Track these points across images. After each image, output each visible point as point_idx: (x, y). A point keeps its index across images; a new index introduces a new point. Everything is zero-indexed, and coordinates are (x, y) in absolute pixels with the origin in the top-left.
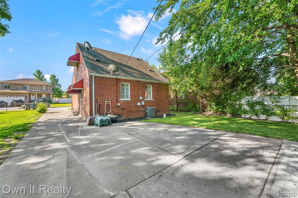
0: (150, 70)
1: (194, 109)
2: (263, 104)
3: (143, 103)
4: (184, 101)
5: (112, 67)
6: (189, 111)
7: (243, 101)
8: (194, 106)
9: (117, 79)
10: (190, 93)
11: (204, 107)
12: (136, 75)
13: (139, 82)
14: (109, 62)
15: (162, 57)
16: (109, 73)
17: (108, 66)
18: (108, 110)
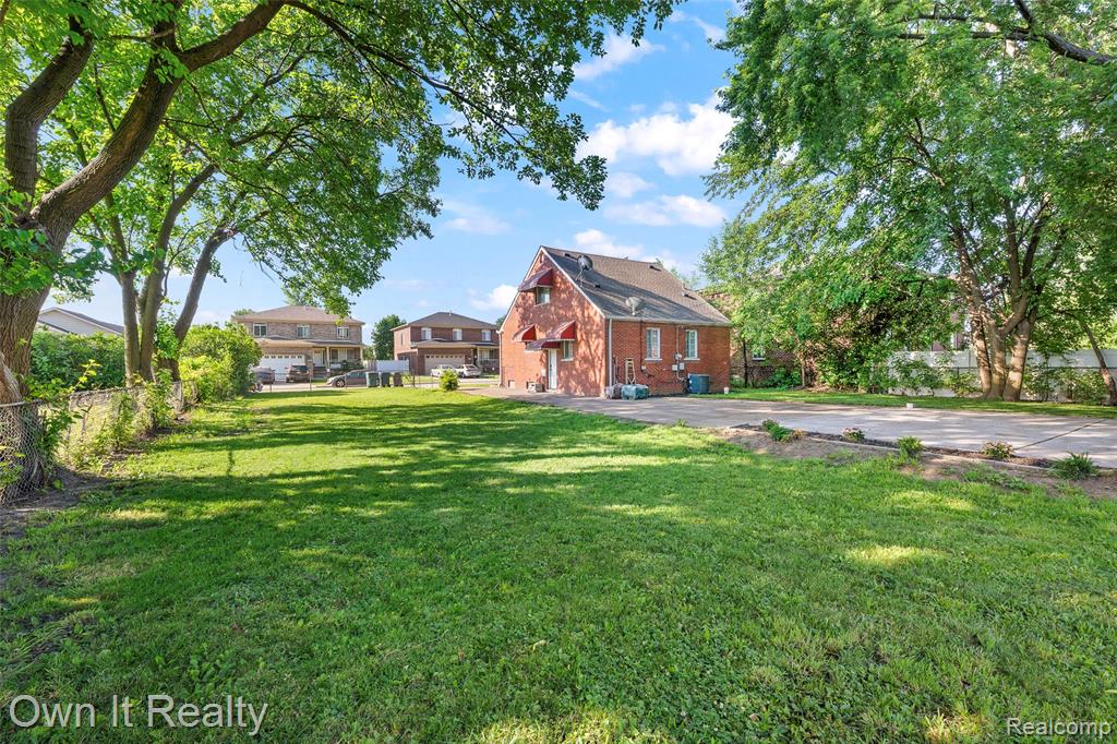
0: (686, 296)
1: (788, 380)
2: (926, 367)
3: (682, 366)
4: (762, 364)
5: (632, 302)
6: (775, 385)
7: (890, 362)
8: (787, 375)
9: (642, 322)
10: (779, 345)
11: (811, 375)
12: (667, 312)
13: (674, 324)
14: (628, 291)
15: (708, 260)
16: (628, 312)
17: (624, 301)
18: (631, 377)
